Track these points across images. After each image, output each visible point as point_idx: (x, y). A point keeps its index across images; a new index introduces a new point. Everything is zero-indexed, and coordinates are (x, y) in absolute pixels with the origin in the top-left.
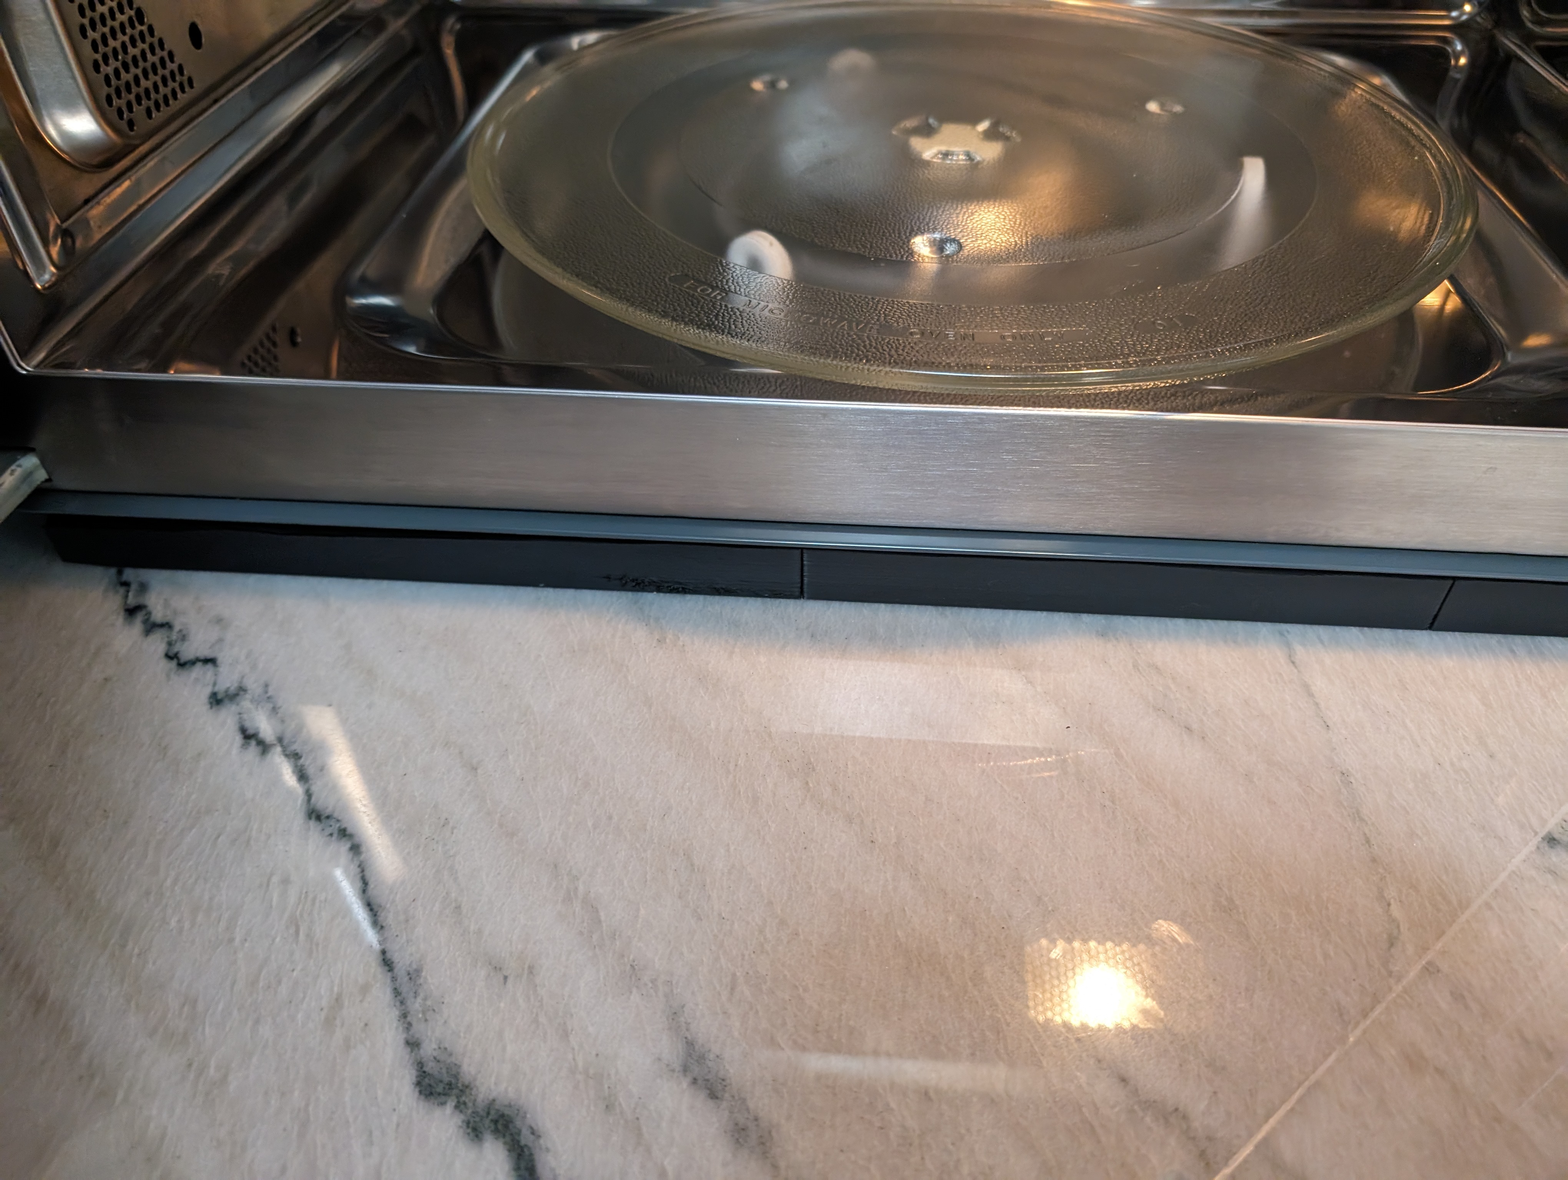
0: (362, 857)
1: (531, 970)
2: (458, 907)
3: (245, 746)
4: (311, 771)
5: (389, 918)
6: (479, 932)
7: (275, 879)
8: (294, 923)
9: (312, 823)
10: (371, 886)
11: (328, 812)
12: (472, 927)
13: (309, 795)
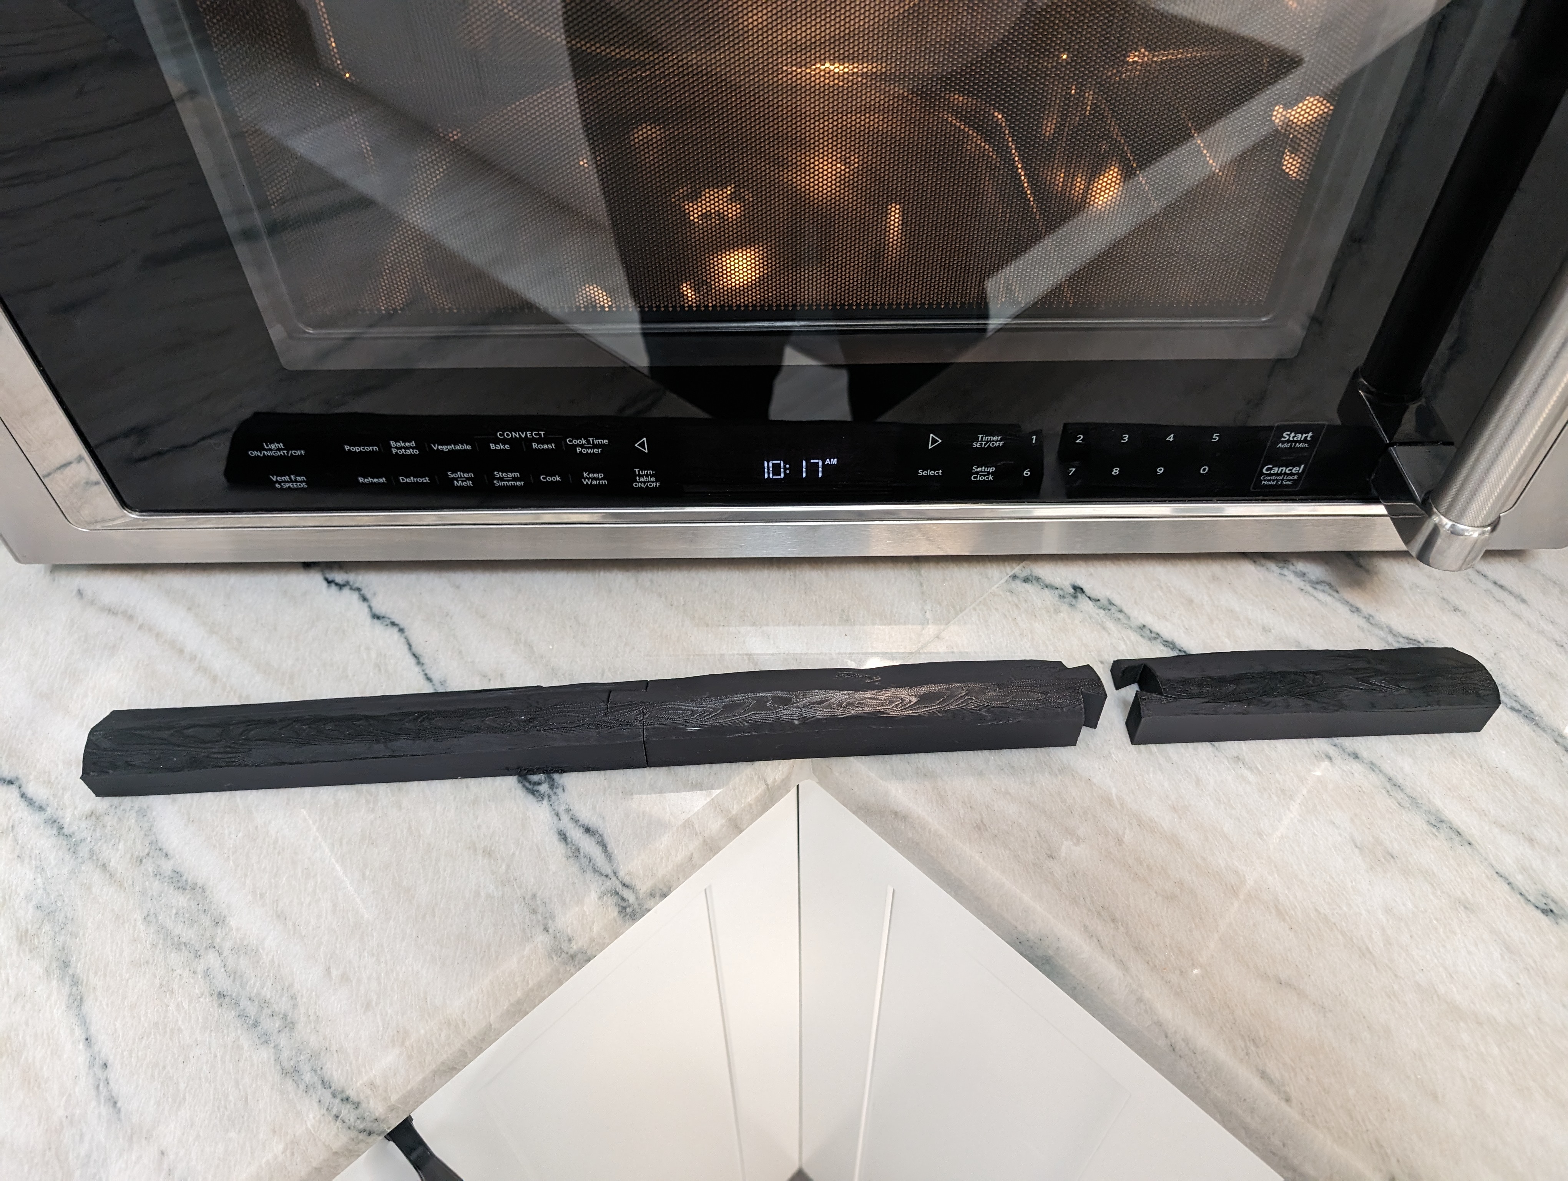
0: (406, 634)
1: (502, 675)
2: (460, 652)
3: (329, 587)
4: (368, 596)
5: (423, 660)
6: (473, 662)
7: (362, 648)
8: (378, 666)
9: (376, 621)
10: (413, 646)
11: (383, 615)
12: (469, 660)
13: (370, 607)
